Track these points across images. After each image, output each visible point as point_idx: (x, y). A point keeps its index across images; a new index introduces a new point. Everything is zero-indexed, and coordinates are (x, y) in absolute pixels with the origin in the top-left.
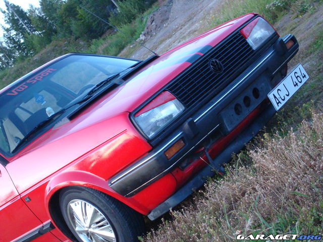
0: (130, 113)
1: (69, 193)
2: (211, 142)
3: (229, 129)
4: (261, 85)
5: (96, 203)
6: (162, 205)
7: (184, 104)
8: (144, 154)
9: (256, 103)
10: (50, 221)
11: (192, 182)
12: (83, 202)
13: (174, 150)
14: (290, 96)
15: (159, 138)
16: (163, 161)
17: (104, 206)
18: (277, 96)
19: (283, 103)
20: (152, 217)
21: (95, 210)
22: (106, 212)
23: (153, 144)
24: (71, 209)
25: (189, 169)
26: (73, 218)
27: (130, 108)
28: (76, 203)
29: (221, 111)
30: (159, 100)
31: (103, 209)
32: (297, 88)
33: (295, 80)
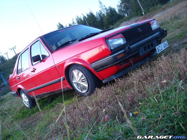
0: (106, 38)
1: (74, 67)
2: (133, 58)
3: (141, 55)
4: (154, 43)
5: (83, 72)
6: (109, 78)
7: (127, 41)
8: (108, 55)
9: (151, 48)
10: (64, 77)
11: (122, 72)
12: (79, 71)
13: (120, 56)
14: (162, 50)
15: (115, 50)
16: (115, 59)
17: (86, 74)
18: (159, 49)
19: (160, 52)
20: (104, 82)
21: (82, 75)
22: (86, 76)
23: (113, 52)
24: (73, 73)
25: (123, 66)
26: (73, 77)
27: (106, 36)
28: (76, 71)
29: (139, 47)
30: (118, 36)
31: (85, 75)
32: (165, 48)
33: (164, 45)
